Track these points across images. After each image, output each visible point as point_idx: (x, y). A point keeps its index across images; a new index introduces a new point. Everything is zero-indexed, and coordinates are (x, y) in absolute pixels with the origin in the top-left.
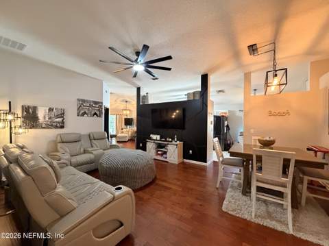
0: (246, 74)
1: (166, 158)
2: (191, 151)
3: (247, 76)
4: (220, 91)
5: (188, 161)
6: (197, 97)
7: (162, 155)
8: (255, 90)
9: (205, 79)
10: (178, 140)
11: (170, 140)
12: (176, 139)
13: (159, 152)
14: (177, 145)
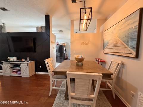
0: (71, 21)
1: (20, 74)
2: (40, 67)
3: (72, 22)
4: (61, 31)
5: (39, 73)
6: (44, 31)
7: (17, 72)
8: (76, 32)
9: (47, 18)
10: (30, 60)
11: (24, 60)
12: (28, 60)
13: (14, 70)
14: (28, 64)
